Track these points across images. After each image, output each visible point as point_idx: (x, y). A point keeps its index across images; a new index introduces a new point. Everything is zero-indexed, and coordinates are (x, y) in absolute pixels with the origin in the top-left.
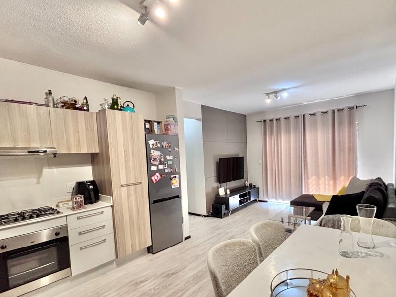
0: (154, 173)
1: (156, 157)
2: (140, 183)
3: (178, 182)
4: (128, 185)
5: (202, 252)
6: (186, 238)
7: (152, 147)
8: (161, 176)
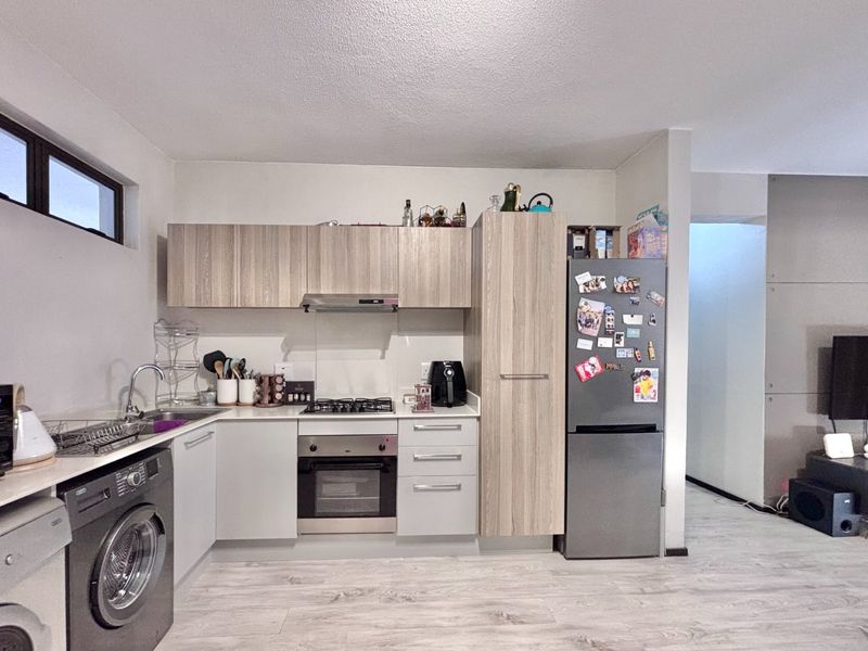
0: (585, 355)
1: (593, 316)
2: (546, 377)
3: (656, 388)
4: (516, 378)
5: (722, 626)
6: (671, 553)
7: (582, 291)
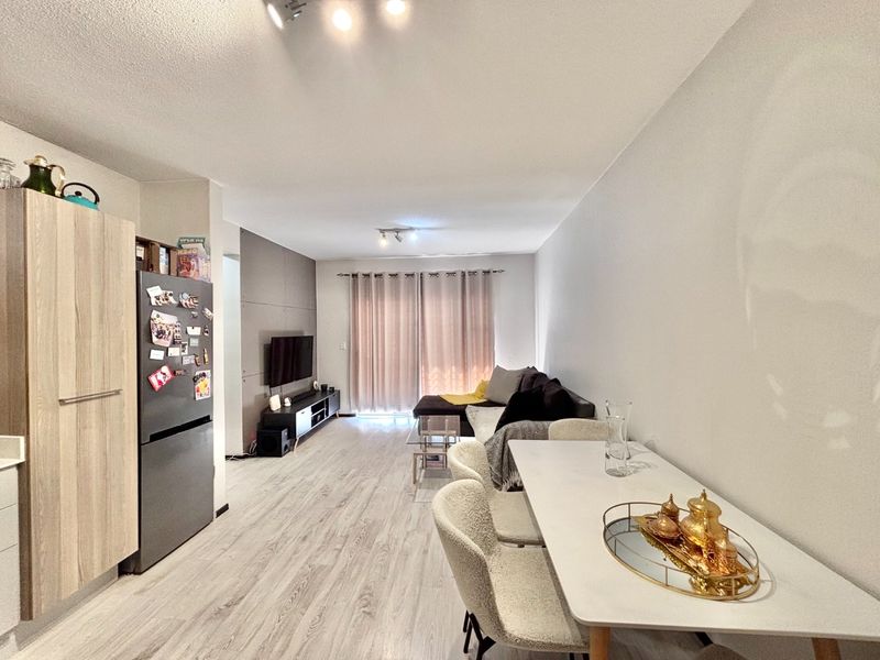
0: (157, 366)
1: (164, 328)
2: (117, 392)
3: (209, 386)
4: (80, 400)
6: (219, 513)
7: (153, 303)
8: (174, 373)
